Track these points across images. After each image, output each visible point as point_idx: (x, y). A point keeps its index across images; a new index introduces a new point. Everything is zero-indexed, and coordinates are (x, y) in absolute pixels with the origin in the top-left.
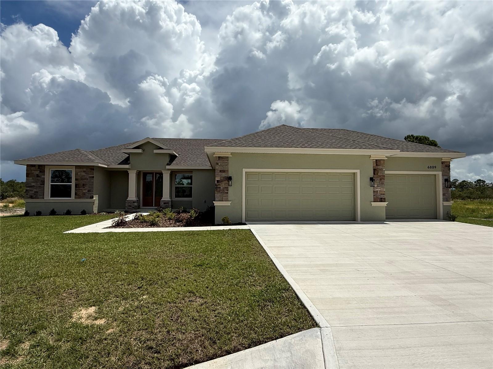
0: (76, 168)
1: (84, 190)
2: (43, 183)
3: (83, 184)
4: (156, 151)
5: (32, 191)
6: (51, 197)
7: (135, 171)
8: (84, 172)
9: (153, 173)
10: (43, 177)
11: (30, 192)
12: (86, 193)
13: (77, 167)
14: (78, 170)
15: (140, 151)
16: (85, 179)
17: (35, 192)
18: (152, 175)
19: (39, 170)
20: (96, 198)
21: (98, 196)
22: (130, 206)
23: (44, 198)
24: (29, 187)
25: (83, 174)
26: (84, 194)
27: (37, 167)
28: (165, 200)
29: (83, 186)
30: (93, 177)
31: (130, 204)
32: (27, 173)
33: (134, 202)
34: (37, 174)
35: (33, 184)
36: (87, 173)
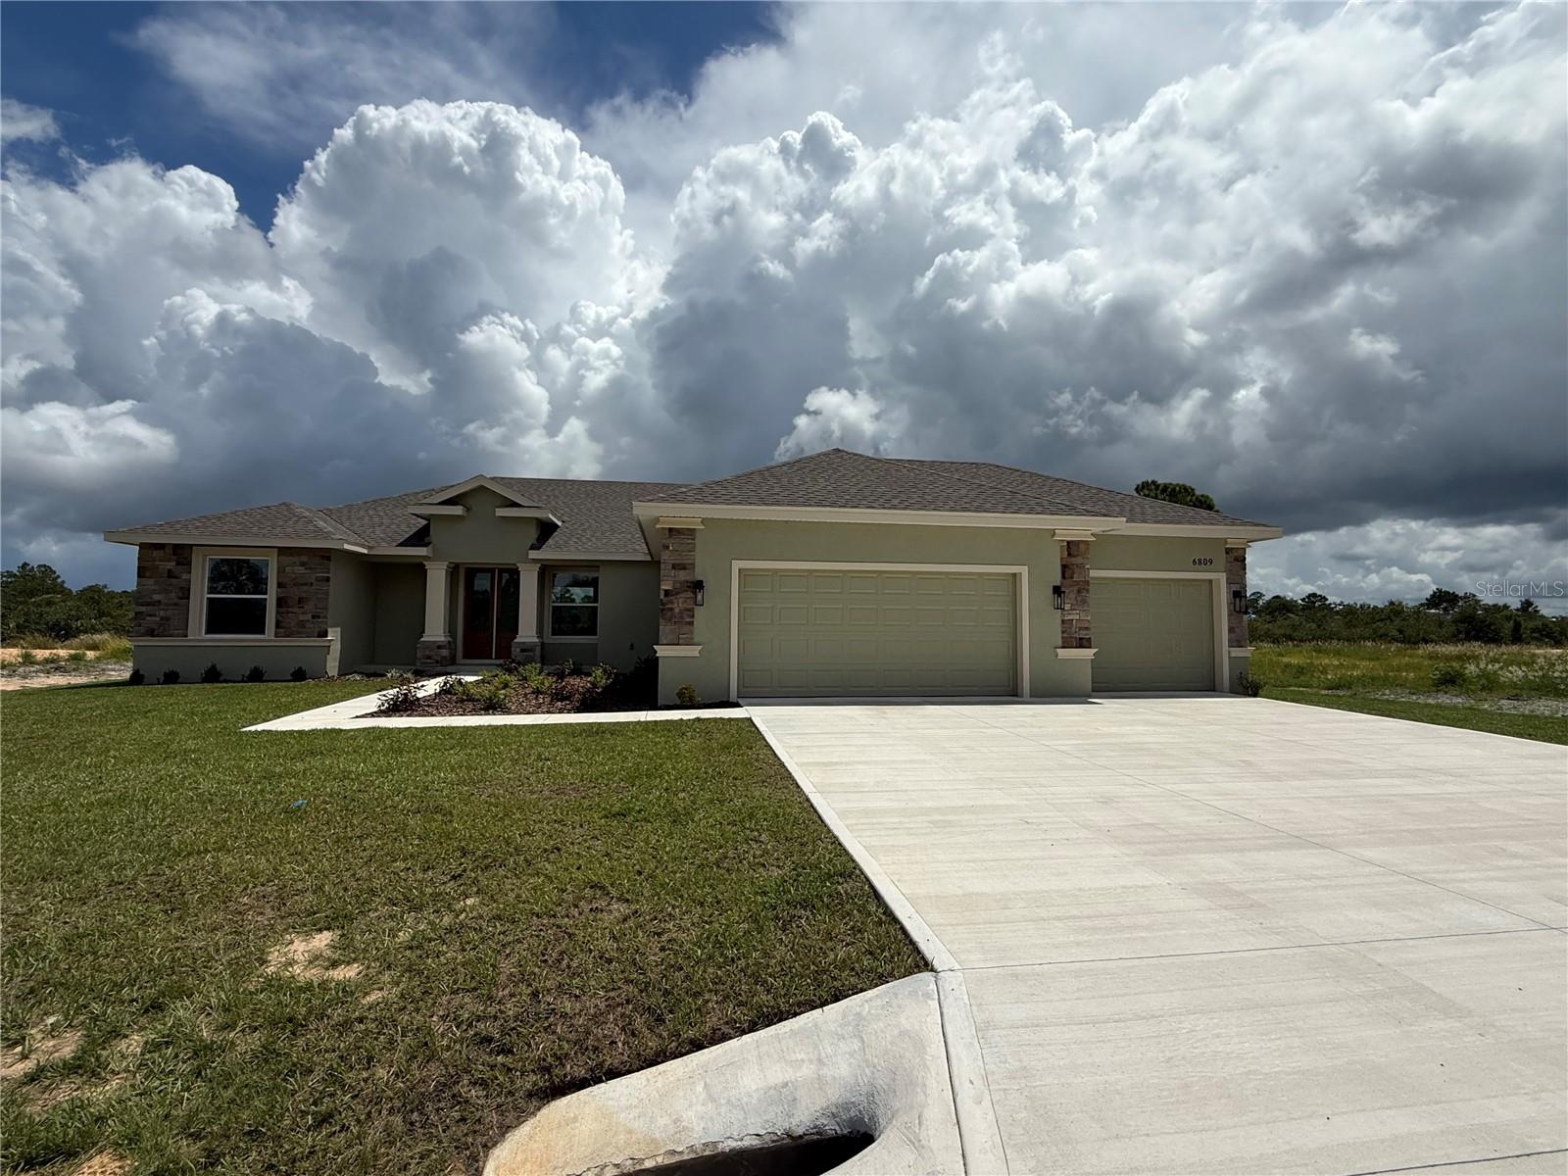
0: (279, 555)
1: (303, 613)
2: (185, 593)
3: (300, 599)
4: (501, 512)
5: (154, 615)
6: (207, 632)
7: (444, 565)
8: (303, 564)
9: (491, 571)
10: (184, 576)
11: (149, 618)
12: (308, 621)
13: (283, 551)
14: (285, 559)
15: (458, 510)
16: (305, 584)
17: (162, 619)
18: (489, 575)
19: (174, 557)
20: (334, 635)
21: (339, 629)
22: (429, 657)
23: (186, 636)
24: (147, 605)
25: (302, 570)
26: (302, 624)
27: (168, 550)
28: (524, 643)
29: (299, 603)
30: (328, 579)
31: (427, 653)
32: (139, 568)
33: (439, 647)
34: (169, 571)
35: (156, 597)
36: (311, 568)
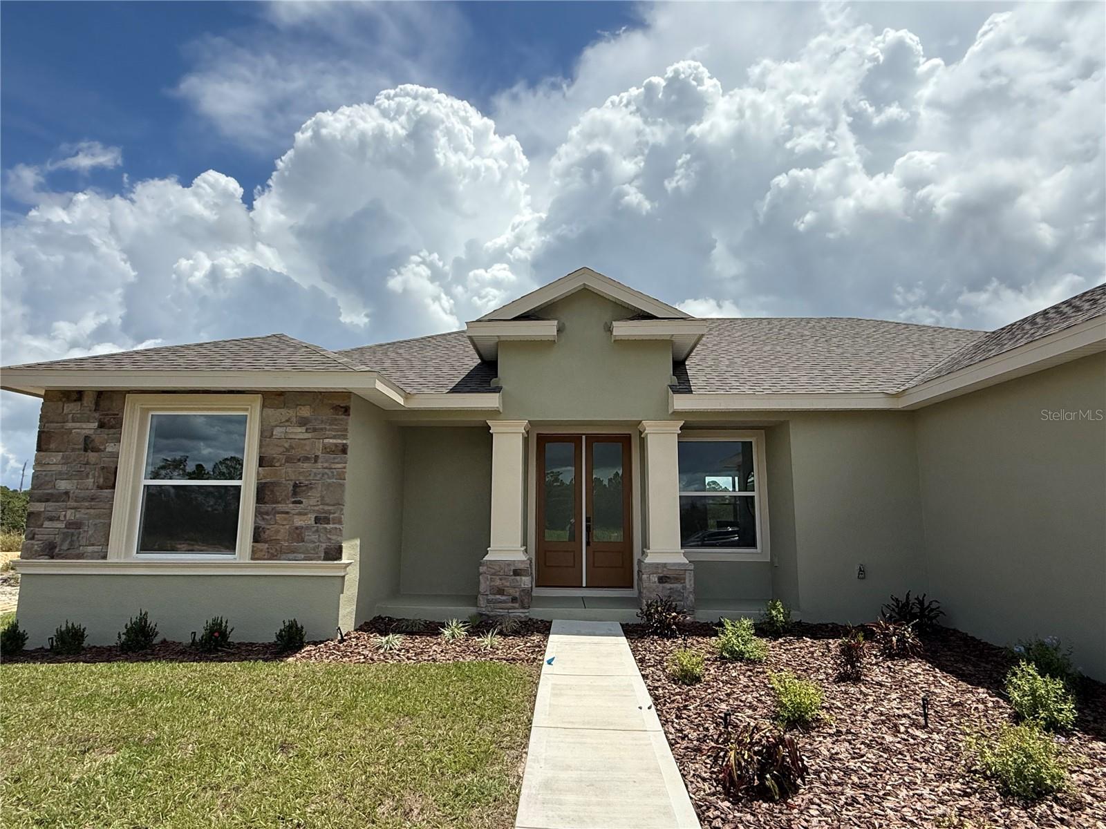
0: (264, 406)
1: (300, 514)
2: (109, 480)
3: (295, 486)
4: (624, 329)
5: (58, 519)
6: (144, 547)
7: (520, 427)
8: (303, 422)
9: (576, 439)
10: (110, 448)
11: (47, 524)
12: (308, 528)
13: (273, 398)
14: (276, 414)
15: (545, 329)
16: (307, 459)
17: (70, 525)
19: (97, 415)
20: (351, 552)
21: (358, 542)
22: (501, 591)
23: (105, 557)
24: (47, 501)
25: (299, 432)
26: (298, 534)
27: (88, 401)
28: (665, 565)
29: (295, 493)
30: (344, 450)
31: (498, 583)
32: (40, 434)
33: (517, 573)
34: (87, 438)
35: (63, 485)
36: (315, 430)
